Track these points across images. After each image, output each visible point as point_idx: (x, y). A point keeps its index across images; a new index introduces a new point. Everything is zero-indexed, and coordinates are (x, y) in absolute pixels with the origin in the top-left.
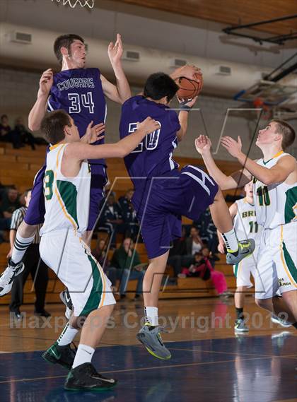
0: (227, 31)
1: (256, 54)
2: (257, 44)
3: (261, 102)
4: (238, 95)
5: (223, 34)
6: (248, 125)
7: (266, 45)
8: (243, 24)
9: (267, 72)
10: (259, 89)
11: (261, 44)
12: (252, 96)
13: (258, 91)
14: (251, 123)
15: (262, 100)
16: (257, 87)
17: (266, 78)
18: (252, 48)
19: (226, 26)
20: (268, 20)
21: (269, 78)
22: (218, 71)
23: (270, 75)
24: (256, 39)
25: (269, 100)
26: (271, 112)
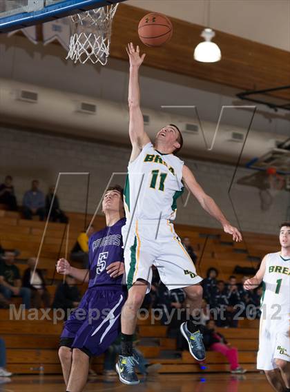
0: (241, 96)
1: (270, 121)
2: (272, 111)
3: (274, 171)
4: (251, 163)
5: (237, 99)
6: (260, 194)
7: (281, 112)
8: (257, 89)
9: (281, 140)
10: (272, 157)
11: (276, 110)
12: (264, 164)
13: (272, 159)
14: (264, 192)
15: (276, 169)
16: (270, 155)
17: (280, 146)
18: (266, 115)
19: (239, 91)
20: (283, 86)
21: (284, 146)
22: (230, 137)
23: (283, 143)
24: (271, 106)
25: (283, 169)
26: (285, 181)
